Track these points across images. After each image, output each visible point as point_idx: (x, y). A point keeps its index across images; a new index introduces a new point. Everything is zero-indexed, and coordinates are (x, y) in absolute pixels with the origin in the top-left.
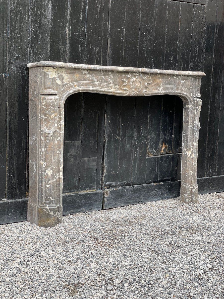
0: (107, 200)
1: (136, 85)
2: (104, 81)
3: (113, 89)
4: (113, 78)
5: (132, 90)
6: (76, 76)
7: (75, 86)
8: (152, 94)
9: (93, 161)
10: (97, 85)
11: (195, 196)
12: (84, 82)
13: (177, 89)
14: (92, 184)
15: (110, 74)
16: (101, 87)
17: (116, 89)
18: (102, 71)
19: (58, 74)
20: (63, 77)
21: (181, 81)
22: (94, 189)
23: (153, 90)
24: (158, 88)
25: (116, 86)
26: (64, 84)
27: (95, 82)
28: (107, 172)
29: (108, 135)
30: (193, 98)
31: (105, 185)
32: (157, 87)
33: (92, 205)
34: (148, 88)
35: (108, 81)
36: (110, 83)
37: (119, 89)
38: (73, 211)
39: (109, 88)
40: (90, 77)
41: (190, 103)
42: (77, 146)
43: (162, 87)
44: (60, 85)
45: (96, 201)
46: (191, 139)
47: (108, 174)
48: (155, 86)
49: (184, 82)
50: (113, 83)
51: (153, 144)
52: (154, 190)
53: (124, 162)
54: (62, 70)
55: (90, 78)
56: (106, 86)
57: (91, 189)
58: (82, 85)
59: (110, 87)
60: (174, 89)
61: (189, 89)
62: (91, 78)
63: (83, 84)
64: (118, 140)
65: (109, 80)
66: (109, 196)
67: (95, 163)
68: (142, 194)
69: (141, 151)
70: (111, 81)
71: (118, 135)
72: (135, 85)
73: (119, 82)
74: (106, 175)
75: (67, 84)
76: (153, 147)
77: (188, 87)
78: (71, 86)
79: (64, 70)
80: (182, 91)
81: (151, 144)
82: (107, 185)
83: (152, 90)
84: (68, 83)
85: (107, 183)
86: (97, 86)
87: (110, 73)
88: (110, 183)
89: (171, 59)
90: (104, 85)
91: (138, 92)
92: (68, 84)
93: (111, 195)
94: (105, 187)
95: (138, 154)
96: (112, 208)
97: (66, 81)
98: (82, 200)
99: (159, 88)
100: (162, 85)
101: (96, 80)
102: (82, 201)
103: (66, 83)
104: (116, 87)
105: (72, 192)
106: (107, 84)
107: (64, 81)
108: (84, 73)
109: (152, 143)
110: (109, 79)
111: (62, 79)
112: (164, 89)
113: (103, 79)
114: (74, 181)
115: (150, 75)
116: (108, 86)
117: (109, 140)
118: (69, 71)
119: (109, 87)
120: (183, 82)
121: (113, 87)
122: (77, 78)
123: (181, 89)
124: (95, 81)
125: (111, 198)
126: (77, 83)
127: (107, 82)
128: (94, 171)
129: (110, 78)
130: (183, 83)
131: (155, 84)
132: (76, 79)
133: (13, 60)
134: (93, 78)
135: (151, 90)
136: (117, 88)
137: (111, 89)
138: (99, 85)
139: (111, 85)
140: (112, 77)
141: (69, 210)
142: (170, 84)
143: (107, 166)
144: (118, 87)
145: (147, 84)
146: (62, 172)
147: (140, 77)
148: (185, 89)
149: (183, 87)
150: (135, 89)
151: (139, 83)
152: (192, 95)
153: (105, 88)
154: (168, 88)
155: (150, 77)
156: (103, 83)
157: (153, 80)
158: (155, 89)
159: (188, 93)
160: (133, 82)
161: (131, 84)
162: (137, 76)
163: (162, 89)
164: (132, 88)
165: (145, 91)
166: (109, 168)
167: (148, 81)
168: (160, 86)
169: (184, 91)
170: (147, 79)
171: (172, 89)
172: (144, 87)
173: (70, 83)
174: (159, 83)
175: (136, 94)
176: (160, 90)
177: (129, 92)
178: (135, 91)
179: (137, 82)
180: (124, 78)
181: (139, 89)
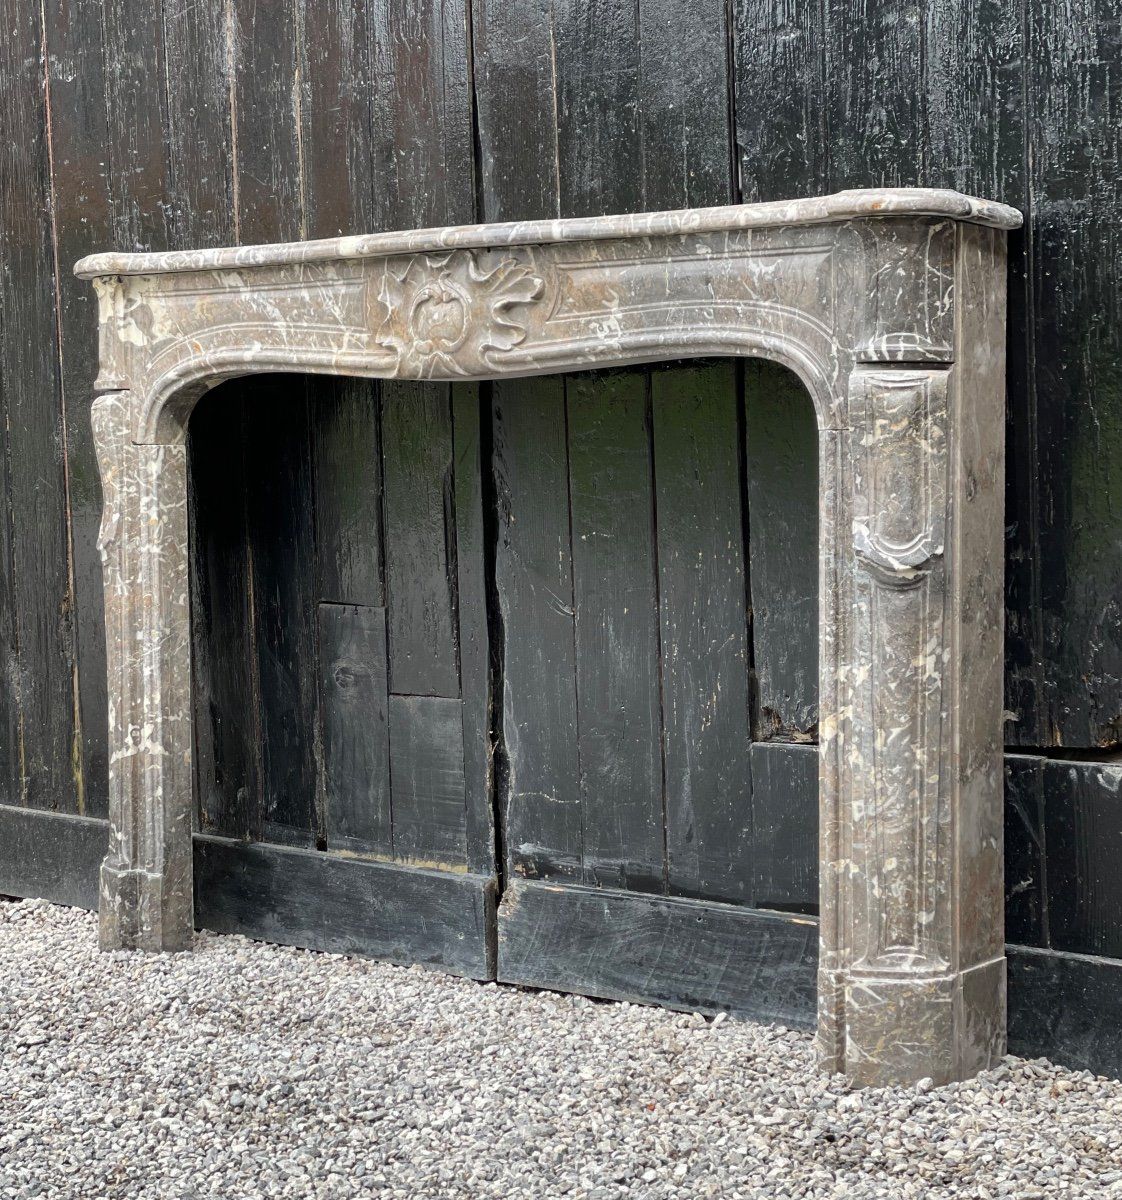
0: (509, 934)
1: (436, 317)
2: (309, 313)
3: (342, 349)
4: (346, 293)
5: (415, 344)
6: (199, 303)
7: (197, 346)
8: (538, 359)
9: (446, 714)
10: (280, 334)
12: (233, 327)
13: (721, 316)
14: (449, 836)
15: (329, 276)
16: (298, 344)
17: (358, 347)
18: (297, 267)
19: (130, 301)
20: (151, 314)
21: (751, 266)
22: (458, 861)
23: (553, 337)
24: (589, 322)
25: (359, 332)
26: (154, 342)
27: (275, 324)
28: (521, 786)
30: (849, 369)
31: (516, 858)
32: (583, 320)
33: (434, 938)
34: (516, 328)
35: (324, 313)
36: (336, 322)
37: (369, 344)
38: (360, 944)
39: (330, 346)
40: (254, 301)
42: (367, 632)
43: (615, 315)
44: (142, 349)
45: (453, 923)
47: (528, 799)
48: (570, 311)
49: (771, 269)
50: (348, 321)
51: (791, 671)
53: (607, 750)
54: (145, 286)
55: (255, 307)
56: (318, 335)
57: (444, 859)
58: (223, 343)
59: (334, 339)
60: (705, 320)
61: (820, 309)
62: (258, 305)
63: (228, 337)
64: (567, 622)
65: (328, 305)
66: (518, 914)
67: (453, 727)
68: (710, 956)
69: (711, 698)
70: (337, 312)
72: (427, 319)
73: (370, 312)
74: (516, 801)
75: (166, 343)
76: (794, 686)
77: (807, 298)
78: (183, 351)
79: (153, 284)
80: (763, 325)
82: (524, 860)
83: (546, 337)
84: (170, 336)
85: (525, 848)
86: (283, 342)
87: (331, 272)
88: (546, 850)
89: (876, 130)
90: (310, 334)
91: (448, 353)
92: (172, 340)
93: (531, 912)
94: (519, 868)
95: (690, 712)
96: (537, 990)
97: (161, 332)
98: (388, 898)
99: (597, 321)
100: (616, 302)
101: (277, 310)
102: (390, 906)
103: (160, 337)
104: (358, 339)
105: (364, 850)
106: (320, 328)
107: (155, 329)
108: (230, 287)
109: (783, 661)
110: (330, 299)
111: (146, 322)
112: (628, 323)
113: (303, 304)
114: (367, 799)
115: (531, 256)
116: (325, 335)
117: (520, 619)
118: (171, 285)
119: (327, 341)
120: (764, 269)
121: (346, 339)
122: (202, 310)
123: (751, 317)
124: (274, 320)
125: (531, 928)
126: (206, 332)
127: (322, 316)
128: (452, 767)
129: (333, 295)
130: (768, 277)
131: (571, 300)
132: (197, 317)
134: (265, 307)
135: (541, 338)
136: (362, 343)
137: (335, 349)
138: (288, 333)
139: (341, 330)
140: (343, 290)
141: (342, 935)
142: (675, 295)
143: (520, 756)
144: (365, 337)
145: (508, 308)
146: (155, 724)
147: (460, 273)
148: (783, 312)
149: (767, 304)
150: (433, 339)
151: (453, 304)
152: (834, 348)
153: (314, 349)
154: (658, 320)
155: (533, 264)
156: (305, 324)
157: (550, 282)
158: (567, 330)
159: (803, 337)
160: (420, 305)
161: (411, 314)
162: (440, 269)
163: (613, 323)
164: (416, 333)
165: (487, 348)
166: (526, 764)
167: (510, 291)
168: (607, 308)
169: (777, 327)
170: (507, 279)
171: (692, 318)
172: (484, 325)
173: (180, 337)
174: (599, 297)
175: (437, 368)
176: (597, 334)
177: (404, 356)
178: (431, 350)
179: (442, 300)
180: (384, 291)
181: (453, 340)
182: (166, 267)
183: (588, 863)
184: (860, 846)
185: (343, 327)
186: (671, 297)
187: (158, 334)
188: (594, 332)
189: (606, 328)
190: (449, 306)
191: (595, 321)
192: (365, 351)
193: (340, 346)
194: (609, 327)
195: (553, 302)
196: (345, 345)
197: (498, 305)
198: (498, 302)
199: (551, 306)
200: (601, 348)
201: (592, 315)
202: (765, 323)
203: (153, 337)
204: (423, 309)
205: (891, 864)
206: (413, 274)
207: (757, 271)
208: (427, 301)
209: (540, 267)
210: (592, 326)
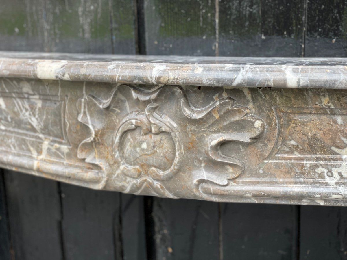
1: (144, 146)
2: (6, 119)
3: (43, 156)
4: (43, 107)
5: (122, 167)
8: (256, 196)
15: (25, 90)
17: (58, 156)
23: (271, 176)
24: (316, 166)
32: (308, 164)
35: (21, 121)
36: (34, 130)
39: (29, 150)
48: (292, 153)
50: (46, 130)
56: (17, 139)
59: (33, 144)
65: (26, 115)
70: (34, 122)
72: (135, 147)
73: (70, 129)
83: (264, 175)
87: (26, 88)
90: (9, 138)
91: (158, 180)
99: (326, 166)
104: (58, 149)
106: (18, 133)
110: (27, 110)
115: (249, 97)
116: (24, 140)
119: (25, 144)
121: (46, 144)
127: (19, 123)
135: (258, 175)
136: (63, 153)
137: (35, 154)
139: (39, 138)
140: (39, 104)
144: (65, 148)
145: (223, 144)
147: (171, 107)
150: (142, 166)
151: (164, 136)
153: (13, 151)
155: (251, 105)
156: (3, 128)
157: (269, 124)
158: (289, 171)
160: (125, 133)
161: (117, 140)
162: (148, 102)
164: (122, 157)
165: (202, 181)
167: (226, 129)
168: (336, 154)
170: (222, 117)
172: (196, 158)
175: (146, 189)
176: (328, 180)
177: (109, 175)
178: (140, 175)
179: (150, 131)
180: (85, 113)
181: (164, 169)
185: (41, 136)
188: (321, 176)
189: (336, 175)
190: (159, 137)
191: (322, 166)
192: (66, 162)
193: (40, 152)
194: (340, 174)
195: (273, 142)
196: (44, 152)
197: (214, 142)
198: (215, 139)
199: (270, 146)
200: (335, 196)
201: (318, 159)
204: (129, 137)
206: (116, 103)
208: (134, 130)
209: (260, 110)
210: (319, 170)
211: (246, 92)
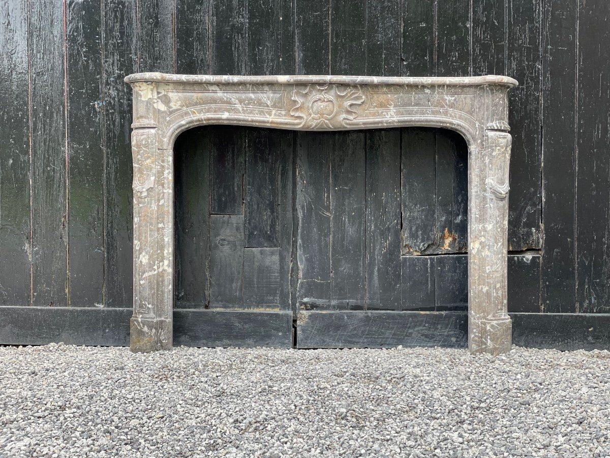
0: (303, 331)
1: (322, 107)
2: (254, 102)
3: (272, 117)
4: (274, 96)
5: (312, 116)
6: (195, 96)
7: (194, 112)
8: (364, 124)
9: (272, 253)
10: (238, 110)
11: (490, 339)
12: (213, 106)
13: (433, 113)
14: (272, 298)
15: (265, 89)
16: (248, 114)
17: (280, 116)
18: (248, 85)
19: (158, 93)
20: (170, 98)
21: (446, 97)
22: (275, 306)
23: (368, 116)
24: (383, 112)
25: (280, 111)
26: (171, 110)
27: (236, 106)
28: (304, 278)
29: (303, 207)
30: (483, 131)
31: (301, 304)
32: (380, 111)
33: (269, 336)
34: (355, 113)
35: (262, 103)
36: (268, 106)
37: (285, 115)
38: (228, 342)
39: (265, 115)
40: (225, 96)
41: (473, 142)
42: (235, 225)
43: (392, 110)
44: (163, 112)
45: (277, 330)
46: (477, 216)
47: (307, 282)
48: (375, 108)
49: (453, 98)
50: (274, 106)
51: (417, 231)
52: (420, 325)
53: (343, 262)
54: (167, 87)
55: (225, 99)
56: (259, 111)
57: (268, 307)
58: (208, 112)
59: (267, 112)
60: (428, 114)
61: (471, 113)
62: (227, 98)
63: (211, 109)
64: (328, 218)
65: (265, 100)
66: (307, 323)
67: (276, 258)
68: (388, 328)
69: (386, 242)
70: (269, 103)
71: (327, 208)
72: (318, 107)
73: (286, 104)
74: (302, 283)
75: (177, 110)
76: (418, 236)
77: (467, 109)
78: (187, 114)
79: (171, 86)
81: (411, 229)
82: (305, 304)
83: (366, 116)
84: (180, 107)
85: (305, 300)
86: (240, 112)
88: (313, 299)
89: (454, 59)
90: (255, 110)
91: (327, 120)
92: (180, 109)
93: (312, 321)
94: (302, 307)
95: (378, 247)
96: (317, 349)
97: (174, 106)
98: (246, 323)
99: (386, 112)
100: (393, 106)
101: (237, 101)
102: (247, 326)
103: (174, 108)
104: (280, 113)
105: (229, 307)
106: (260, 108)
107: (172, 104)
108: (212, 90)
109: (414, 229)
110: (265, 98)
111: (166, 101)
112: (398, 113)
113: (251, 99)
114: (232, 288)
115: (360, 88)
116: (262, 111)
117: (307, 218)
118: (181, 88)
119: (263, 113)
120: (450, 98)
121: (274, 112)
122: (197, 98)
123: (446, 113)
124: (235, 104)
125: (313, 327)
126: (198, 107)
127: (260, 104)
128: (274, 273)
129: (267, 96)
130: (452, 101)
131: (375, 104)
132: (195, 101)
133: (112, 79)
134: (231, 99)
135: (363, 117)
136: (282, 115)
137: (268, 116)
138: (243, 110)
140: (272, 95)
141: (221, 340)
142: (416, 105)
143: (304, 267)
144: (283, 113)
145: (351, 105)
146: (169, 260)
147: (332, 92)
148: (458, 112)
149: (451, 109)
150: (320, 115)
151: (330, 103)
152: (477, 125)
153: (256, 115)
154: (410, 113)
155: (360, 91)
156: (251, 107)
157: (367, 98)
158: (374, 115)
159: (465, 120)
160: (314, 102)
161: (310, 105)
162: (323, 90)
163: (392, 113)
164: (313, 112)
165: (345, 119)
166: (308, 269)
167: (352, 99)
168: (389, 108)
169: (456, 117)
170: (351, 95)
171: (423, 113)
172: (342, 111)
173: (184, 108)
174: (386, 104)
175: (322, 125)
176: (387, 116)
177: (307, 120)
178: (320, 119)
179: (324, 101)
180: (295, 96)
181: (330, 115)
182: (185, 80)
183: (334, 303)
184: (489, 280)
185: (271, 108)
186: (414, 106)
187: (173, 106)
188: (385, 115)
189: (390, 115)
190: (328, 103)
192: (284, 118)
193: (270, 115)
195: (368, 104)
196: (273, 115)
197: (349, 104)
198: (349, 103)
199: (367, 106)
200: (390, 121)
201: (384, 110)
202: (451, 116)
203: (170, 107)
204: (316, 104)
205: (498, 285)
206: (310, 92)
207: (448, 99)
208: (317, 101)
209: (364, 93)
210: (384, 113)
211: (359, 86)
